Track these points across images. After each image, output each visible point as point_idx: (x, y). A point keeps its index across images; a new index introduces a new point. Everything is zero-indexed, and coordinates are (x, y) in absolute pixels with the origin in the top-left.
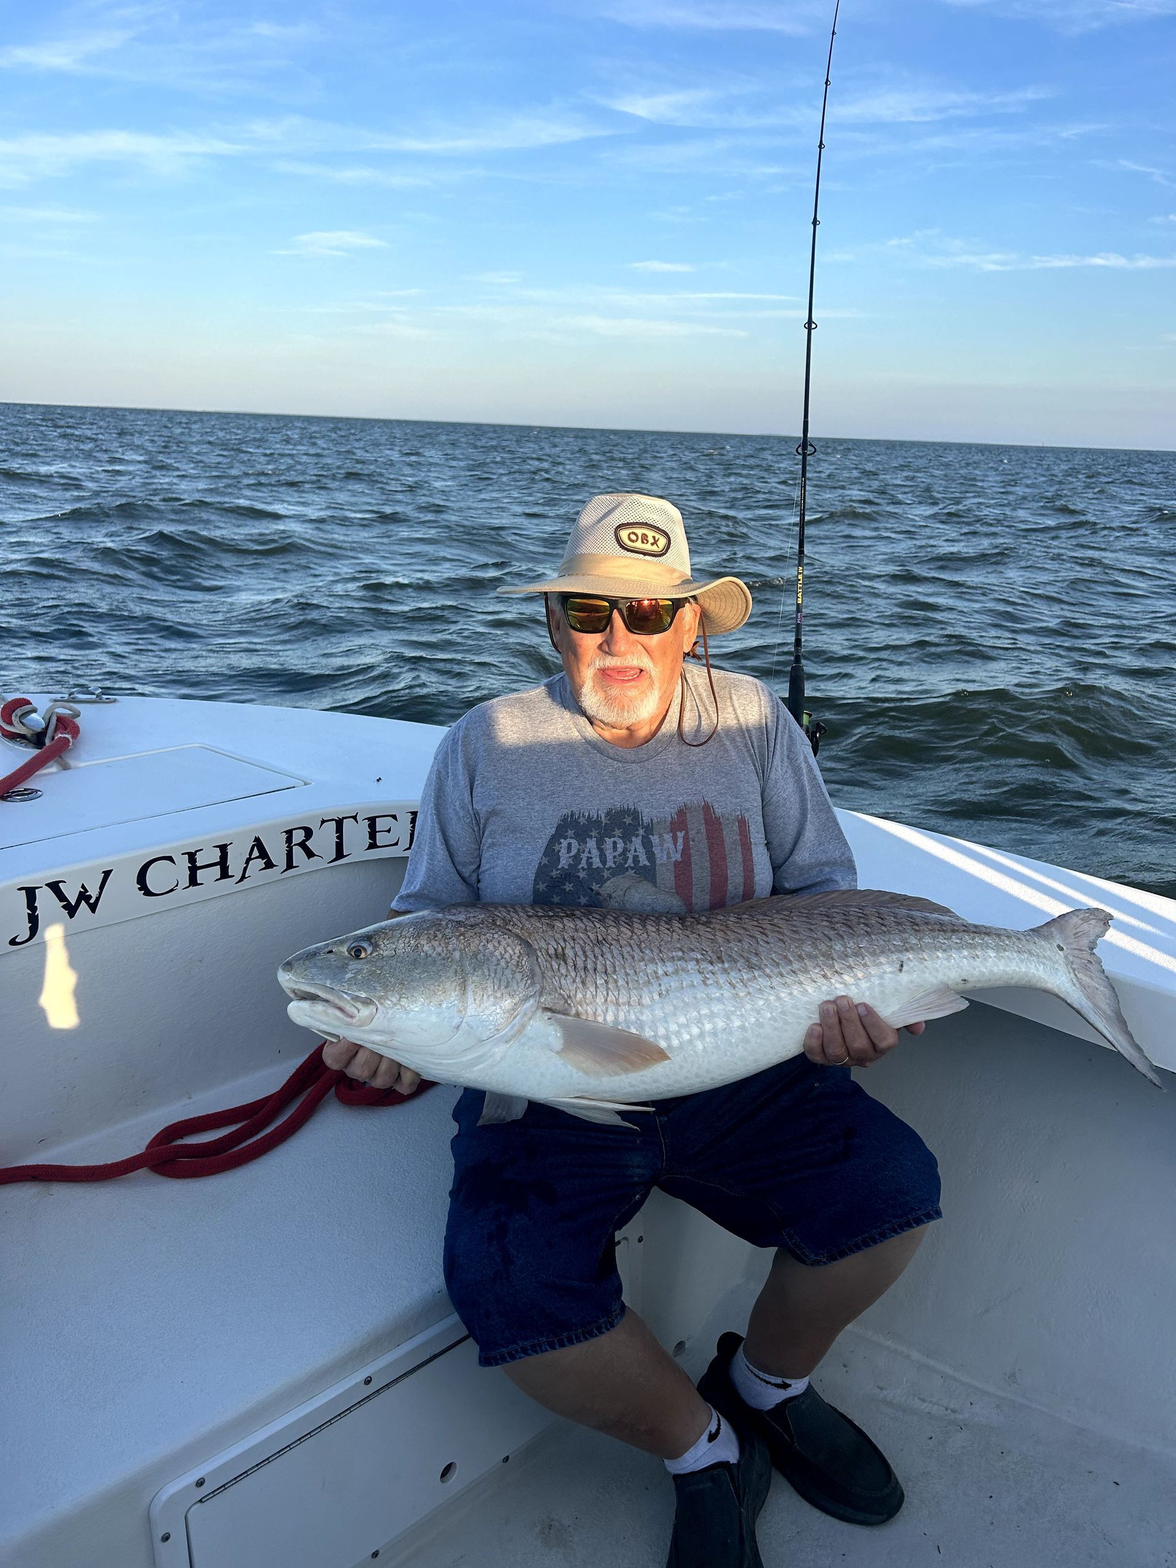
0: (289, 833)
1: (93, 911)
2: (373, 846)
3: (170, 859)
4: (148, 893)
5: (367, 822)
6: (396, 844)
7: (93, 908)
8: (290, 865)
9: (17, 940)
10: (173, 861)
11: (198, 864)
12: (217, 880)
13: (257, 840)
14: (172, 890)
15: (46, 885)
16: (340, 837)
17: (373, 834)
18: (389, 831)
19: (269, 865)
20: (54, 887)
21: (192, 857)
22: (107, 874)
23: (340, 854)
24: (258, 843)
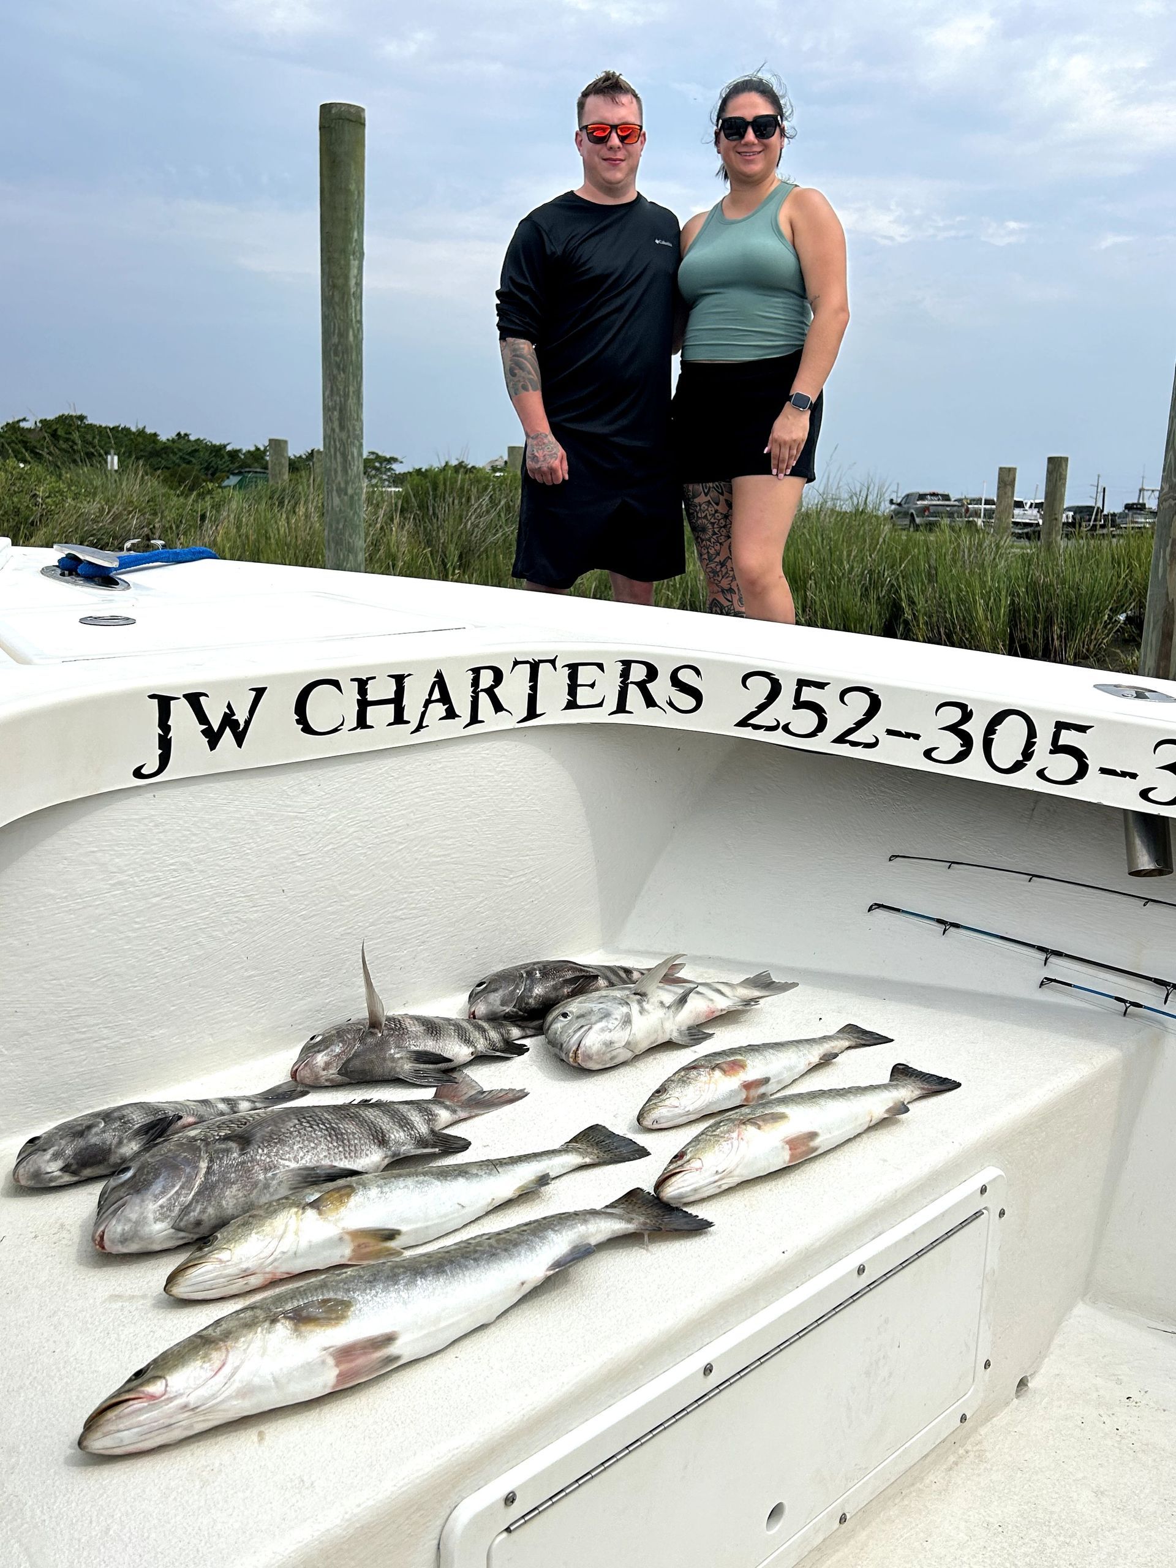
0: (476, 671)
1: (240, 745)
2: (572, 705)
3: (336, 684)
4: (308, 729)
5: (566, 671)
6: (600, 705)
7: (240, 738)
8: (474, 719)
9: (144, 771)
10: (340, 689)
11: (370, 698)
12: (390, 724)
13: (439, 675)
14: (336, 730)
15: (185, 696)
16: (534, 688)
17: (573, 687)
18: (592, 686)
19: (451, 714)
20: (194, 699)
21: (362, 685)
22: (260, 692)
23: (532, 713)
24: (440, 681)
